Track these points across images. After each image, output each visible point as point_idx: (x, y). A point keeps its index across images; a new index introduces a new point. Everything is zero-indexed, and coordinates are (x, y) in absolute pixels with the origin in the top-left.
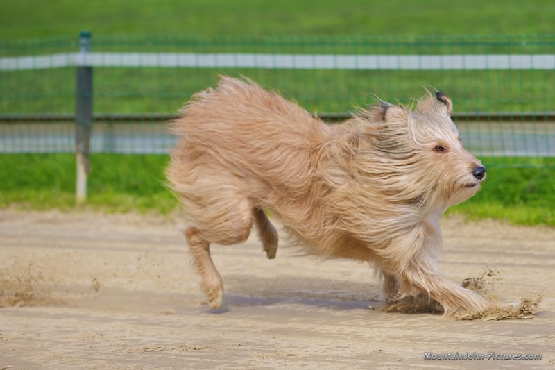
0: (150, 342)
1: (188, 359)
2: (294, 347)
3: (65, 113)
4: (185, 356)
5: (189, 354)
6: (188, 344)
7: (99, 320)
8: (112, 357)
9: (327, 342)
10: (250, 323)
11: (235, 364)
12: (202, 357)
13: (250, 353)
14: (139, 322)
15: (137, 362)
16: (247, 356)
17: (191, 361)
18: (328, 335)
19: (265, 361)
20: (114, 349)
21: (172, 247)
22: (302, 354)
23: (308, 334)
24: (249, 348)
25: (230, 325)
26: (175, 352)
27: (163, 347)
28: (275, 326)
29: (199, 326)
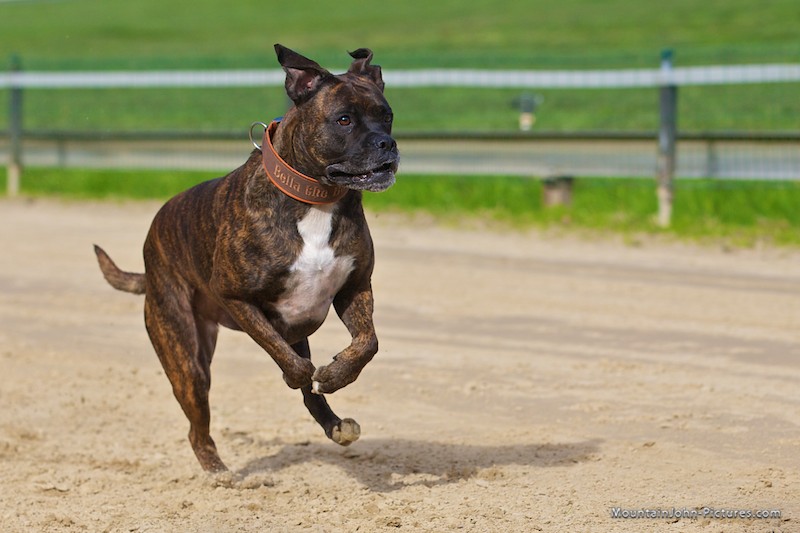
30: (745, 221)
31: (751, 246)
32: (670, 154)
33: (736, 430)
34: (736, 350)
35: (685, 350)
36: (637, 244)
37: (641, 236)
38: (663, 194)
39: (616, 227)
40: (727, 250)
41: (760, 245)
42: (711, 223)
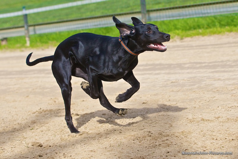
0: (173, 79)
1: (186, 84)
2: (220, 76)
3: (138, 10)
4: (185, 83)
5: (186, 82)
6: (185, 79)
7: (156, 74)
8: (161, 86)
9: (231, 74)
10: (205, 70)
11: (202, 84)
12: (190, 83)
13: (206, 80)
14: (168, 74)
15: (169, 86)
16: (205, 81)
17: (187, 84)
18: (230, 71)
19: (211, 82)
20: (162, 83)
21: (176, 49)
22: (223, 78)
23: (224, 72)
24: (205, 78)
25: (198, 72)
26: (181, 82)
27: (177, 81)
28: (213, 70)
29: (188, 73)
30: (46, 43)
31: (48, 48)
32: (28, 30)
33: (47, 90)
34: (46, 72)
35: (35, 73)
36: (23, 51)
37: (23, 49)
38: (27, 39)
39: (18, 48)
40: (43, 50)
41: (50, 47)
42: (39, 44)
